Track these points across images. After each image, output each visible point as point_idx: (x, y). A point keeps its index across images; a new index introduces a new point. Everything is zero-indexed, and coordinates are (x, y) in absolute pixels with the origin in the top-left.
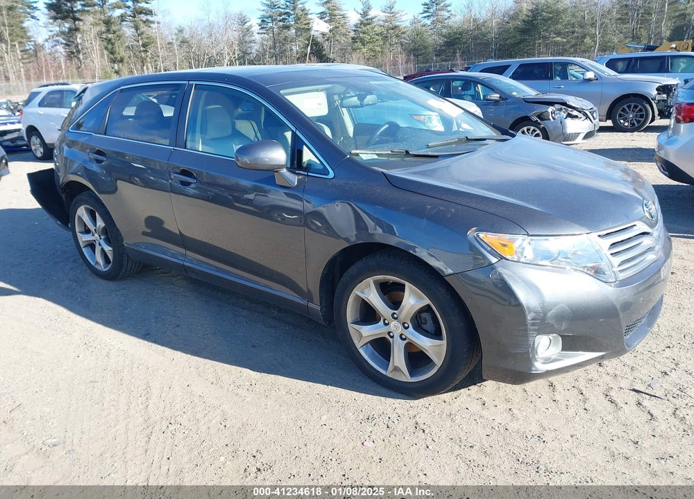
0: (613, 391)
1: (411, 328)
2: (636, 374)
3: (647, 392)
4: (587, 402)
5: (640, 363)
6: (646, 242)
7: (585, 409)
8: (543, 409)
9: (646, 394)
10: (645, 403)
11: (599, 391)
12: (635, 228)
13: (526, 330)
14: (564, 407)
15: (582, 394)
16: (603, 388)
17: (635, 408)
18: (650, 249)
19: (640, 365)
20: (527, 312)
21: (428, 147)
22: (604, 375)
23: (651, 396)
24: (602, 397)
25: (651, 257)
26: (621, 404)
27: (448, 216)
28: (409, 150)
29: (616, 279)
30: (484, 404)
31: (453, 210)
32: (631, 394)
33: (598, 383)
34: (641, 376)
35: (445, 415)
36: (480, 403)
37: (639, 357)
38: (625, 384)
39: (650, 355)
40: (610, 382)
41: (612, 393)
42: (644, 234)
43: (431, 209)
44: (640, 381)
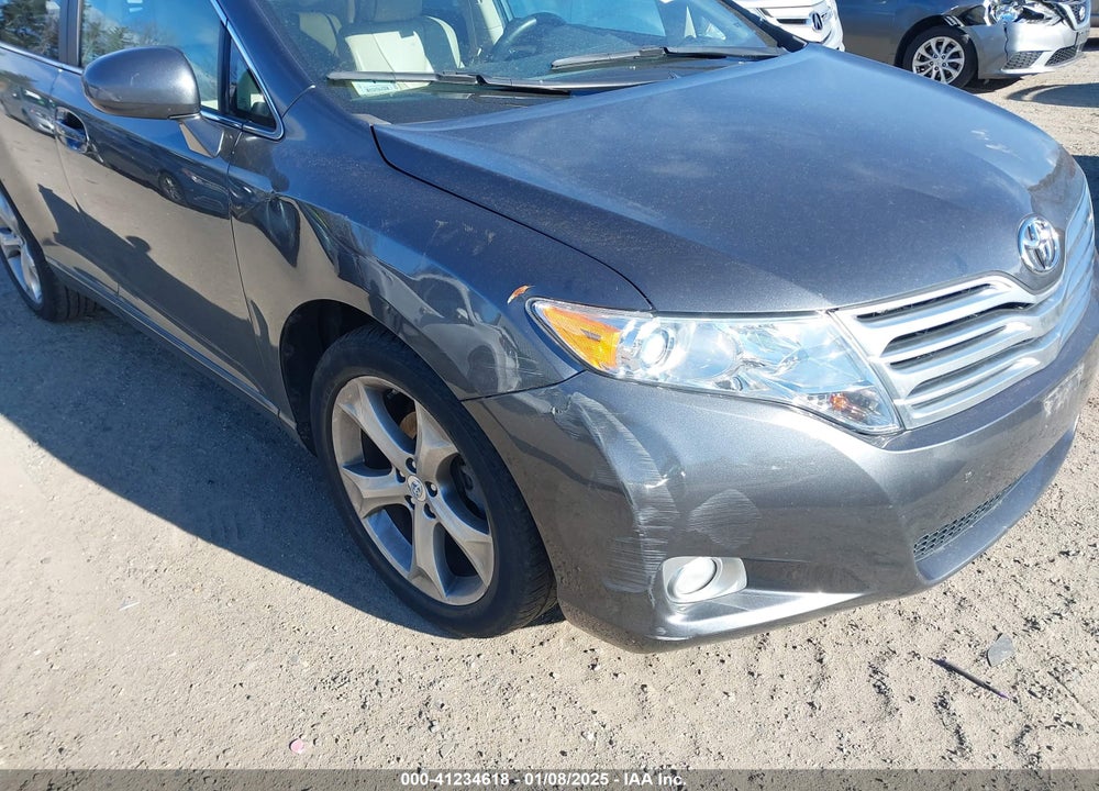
0: (895, 659)
1: (440, 495)
2: (966, 619)
3: (972, 672)
4: (824, 684)
5: (986, 589)
6: (1016, 326)
7: (811, 704)
8: (718, 694)
9: (967, 676)
10: (959, 704)
11: (863, 655)
12: (985, 292)
13: (636, 545)
14: (766, 693)
15: (821, 661)
16: (873, 651)
17: (927, 711)
18: (1027, 344)
19: (984, 594)
20: (635, 506)
21: (553, 69)
22: (891, 615)
23: (979, 684)
24: (864, 673)
25: (1026, 363)
26: (898, 699)
27: (476, 251)
28: (483, 74)
29: (902, 424)
30: (594, 666)
31: (491, 236)
32: (935, 674)
33: (867, 634)
34: (975, 628)
35: (496, 687)
36: (588, 662)
37: (988, 574)
38: (928, 643)
39: (1015, 570)
40: (896, 636)
41: (890, 668)
42: (1011, 306)
43: (443, 230)
44: (967, 640)
